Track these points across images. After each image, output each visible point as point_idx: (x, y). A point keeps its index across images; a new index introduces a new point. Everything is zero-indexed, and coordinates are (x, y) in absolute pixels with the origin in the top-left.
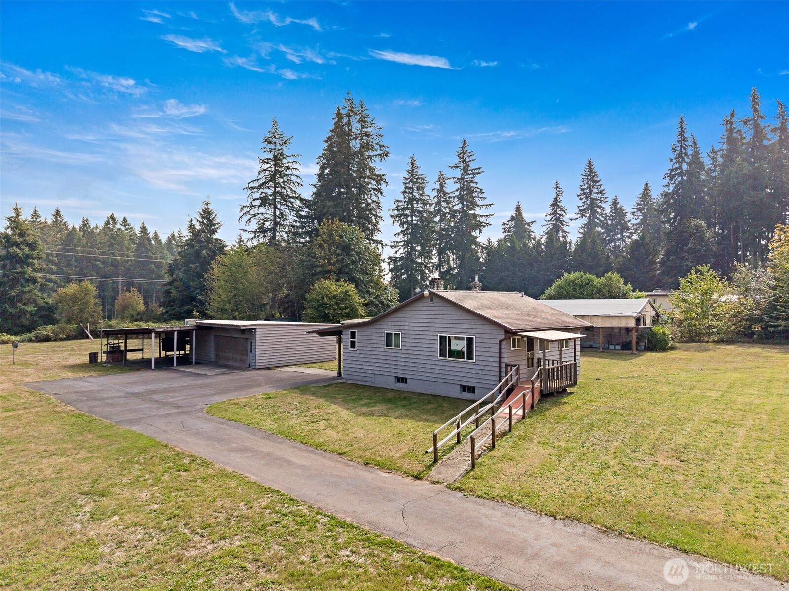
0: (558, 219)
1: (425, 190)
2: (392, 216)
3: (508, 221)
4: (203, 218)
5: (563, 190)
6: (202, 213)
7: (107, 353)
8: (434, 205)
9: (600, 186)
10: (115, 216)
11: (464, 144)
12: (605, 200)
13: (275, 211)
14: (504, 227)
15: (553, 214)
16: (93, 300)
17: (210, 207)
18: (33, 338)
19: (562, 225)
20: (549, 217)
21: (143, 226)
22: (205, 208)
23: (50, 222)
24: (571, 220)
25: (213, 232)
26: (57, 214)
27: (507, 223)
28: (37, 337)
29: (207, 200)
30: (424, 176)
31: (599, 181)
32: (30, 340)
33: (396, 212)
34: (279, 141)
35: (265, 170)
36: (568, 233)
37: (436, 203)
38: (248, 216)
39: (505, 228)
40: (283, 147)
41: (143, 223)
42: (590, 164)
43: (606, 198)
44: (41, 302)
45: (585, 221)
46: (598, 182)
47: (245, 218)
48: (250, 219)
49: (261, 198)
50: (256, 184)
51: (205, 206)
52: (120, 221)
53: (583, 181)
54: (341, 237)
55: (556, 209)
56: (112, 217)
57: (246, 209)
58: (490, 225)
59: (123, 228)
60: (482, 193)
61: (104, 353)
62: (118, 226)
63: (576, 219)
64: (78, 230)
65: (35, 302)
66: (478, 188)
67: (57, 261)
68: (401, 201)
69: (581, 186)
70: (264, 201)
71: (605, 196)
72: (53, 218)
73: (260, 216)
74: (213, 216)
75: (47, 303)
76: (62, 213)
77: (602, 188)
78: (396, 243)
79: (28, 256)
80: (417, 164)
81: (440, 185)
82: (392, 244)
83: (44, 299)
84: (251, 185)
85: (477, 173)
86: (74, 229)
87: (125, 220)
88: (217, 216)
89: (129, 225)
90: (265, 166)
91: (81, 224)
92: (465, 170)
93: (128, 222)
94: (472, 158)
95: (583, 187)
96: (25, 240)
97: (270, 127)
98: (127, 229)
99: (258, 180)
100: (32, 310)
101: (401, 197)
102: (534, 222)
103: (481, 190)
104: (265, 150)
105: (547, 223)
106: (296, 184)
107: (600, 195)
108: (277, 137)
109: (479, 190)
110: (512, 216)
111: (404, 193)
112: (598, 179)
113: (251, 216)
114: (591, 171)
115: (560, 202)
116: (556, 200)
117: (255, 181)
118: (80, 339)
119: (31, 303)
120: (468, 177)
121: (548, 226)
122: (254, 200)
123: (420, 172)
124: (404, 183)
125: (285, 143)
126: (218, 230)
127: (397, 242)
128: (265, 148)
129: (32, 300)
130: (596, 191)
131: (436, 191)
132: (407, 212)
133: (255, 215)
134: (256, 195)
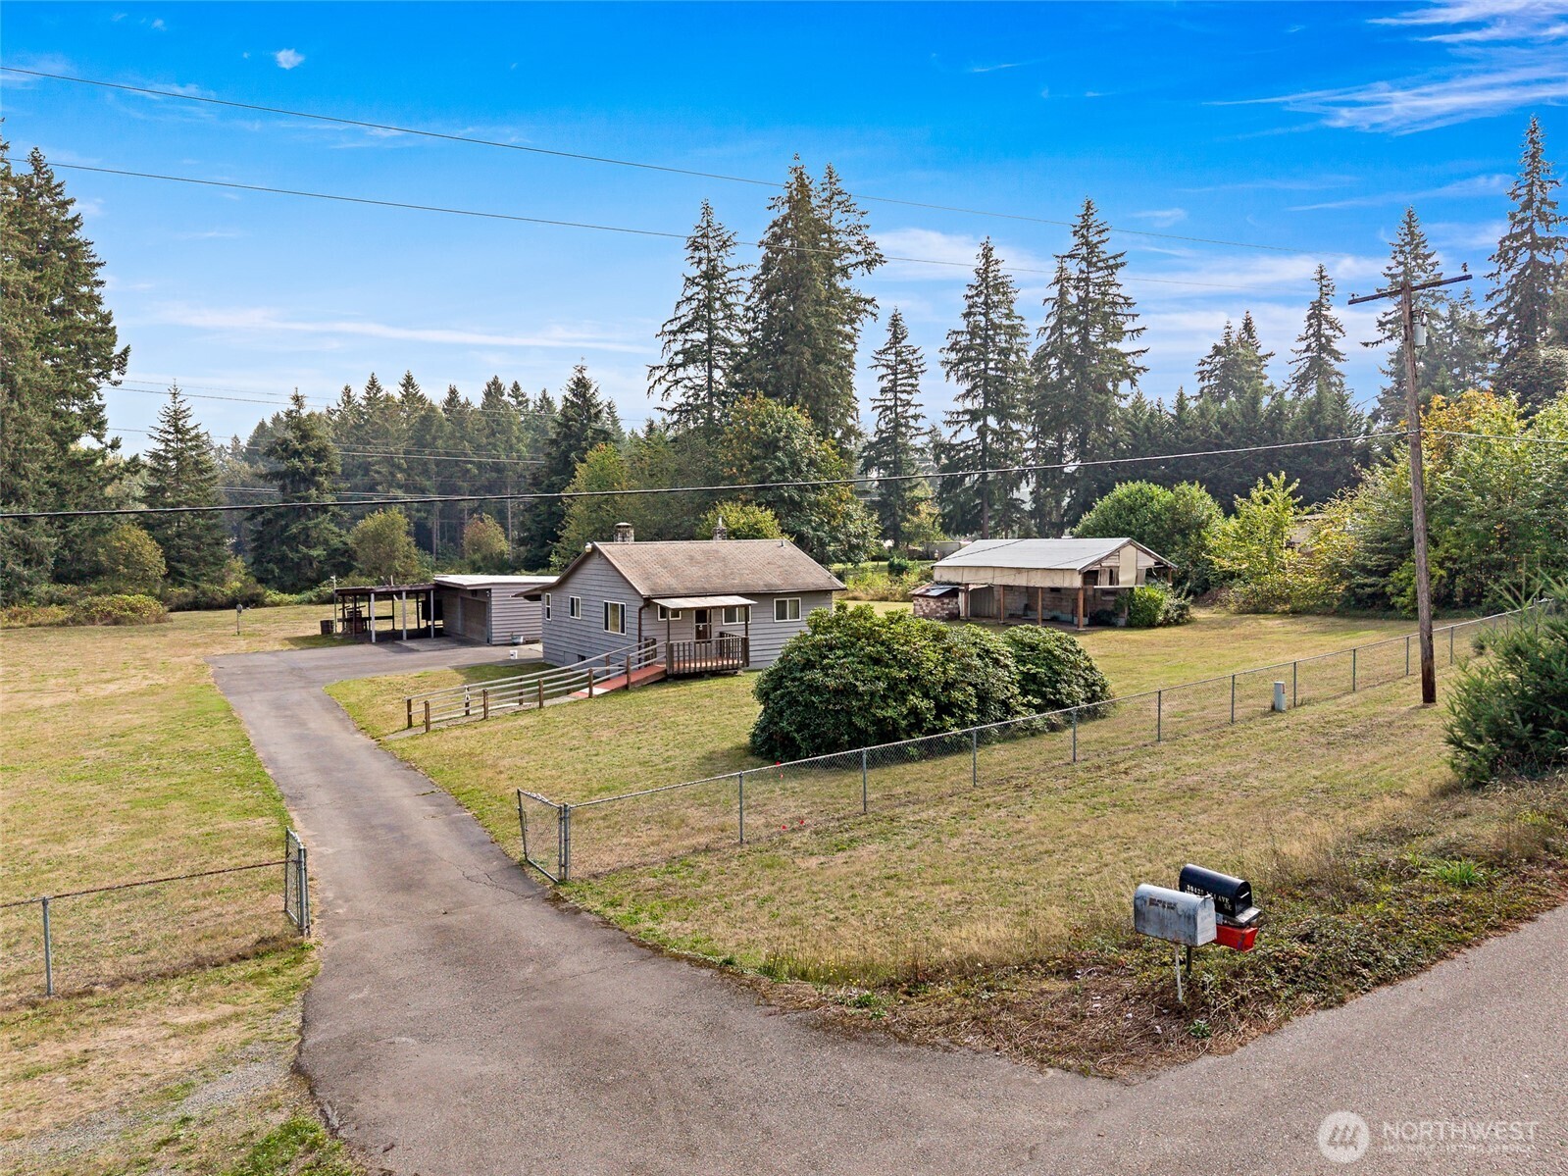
0: (1322, 348)
1: (1014, 307)
2: (944, 363)
3: (1210, 357)
4: (575, 395)
5: (1336, 282)
6: (572, 385)
7: (343, 620)
8: (1048, 331)
10: (500, 381)
11: (1088, 208)
13: (710, 372)
14: (1202, 368)
15: (1312, 336)
16: (403, 539)
17: (586, 374)
19: (1337, 359)
20: (1303, 345)
21: (544, 397)
22: (578, 378)
23: (398, 397)
24: (1366, 345)
25: (593, 418)
26: (408, 383)
27: (1209, 360)
29: (580, 363)
30: (1009, 279)
33: (953, 356)
34: (713, 244)
35: (689, 299)
36: (1343, 376)
37: (1053, 329)
38: (665, 385)
39: (1201, 372)
40: (722, 253)
42: (1410, 217)
44: (335, 542)
45: (1396, 344)
46: (1427, 257)
47: (660, 389)
48: (668, 389)
49: (684, 352)
50: (675, 326)
51: (578, 374)
52: (508, 388)
54: (763, 425)
55: (1320, 325)
56: (496, 384)
57: (658, 374)
58: (1145, 370)
59: (513, 401)
60: (1130, 305)
61: (339, 620)
62: (505, 399)
63: (1377, 343)
64: (440, 408)
65: (326, 542)
66: (1119, 295)
68: (963, 332)
69: (1390, 269)
70: (690, 357)
72: (402, 389)
73: (686, 382)
74: (592, 391)
75: (345, 544)
76: (415, 381)
78: (955, 416)
79: (314, 472)
80: (995, 255)
81: (1060, 290)
82: (948, 418)
83: (341, 536)
84: (666, 329)
85: (1117, 266)
86: (432, 409)
87: (516, 387)
88: (599, 390)
89: (523, 395)
90: (689, 293)
91: (447, 396)
92: (1092, 261)
93: (522, 391)
94: (1104, 236)
96: (308, 447)
97: (697, 219)
98: (519, 404)
99: (680, 317)
100: (319, 556)
101: (962, 325)
102: (1270, 355)
103: (1126, 299)
104: (691, 261)
105: (1297, 357)
108: (711, 235)
109: (1122, 301)
110: (1215, 347)
111: (967, 315)
113: (670, 384)
114: (1411, 235)
115: (1328, 309)
116: (1318, 305)
117: (673, 320)
119: (321, 544)
120: (1101, 273)
121: (1301, 363)
122: (676, 354)
123: (1003, 270)
124: (967, 297)
125: (724, 245)
127: (958, 413)
128: (691, 258)
129: (321, 539)
131: (1051, 303)
132: (973, 354)
133: (677, 382)
134: (677, 346)
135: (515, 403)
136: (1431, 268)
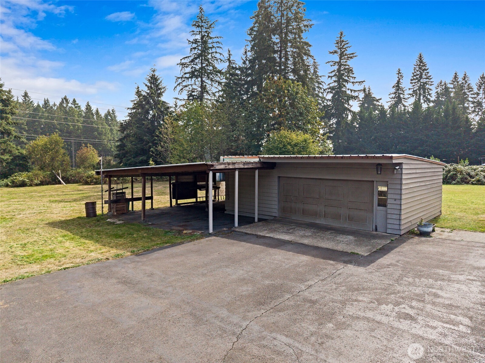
4: (151, 83)
5: (403, 75)
6: (150, 78)
7: (110, 202)
9: (428, 73)
10: (67, 98)
11: (342, 34)
12: (432, 83)
13: (202, 83)
15: (395, 93)
16: (62, 151)
17: (157, 74)
18: (9, 183)
20: (393, 96)
21: (88, 105)
22: (152, 75)
23: (21, 101)
25: (160, 95)
26: (26, 95)
28: (13, 182)
29: (154, 68)
31: (428, 69)
32: (7, 186)
34: (205, 25)
35: (195, 48)
38: (181, 87)
40: (208, 30)
41: (88, 103)
42: (421, 56)
43: (432, 82)
44: (16, 153)
46: (426, 70)
47: (179, 88)
48: (182, 89)
50: (187, 61)
51: (152, 72)
52: (71, 101)
53: (414, 70)
55: (398, 89)
56: (65, 99)
57: (180, 81)
59: (73, 106)
61: (106, 202)
62: (70, 105)
64: (41, 106)
65: (10, 152)
67: (27, 129)
70: (193, 75)
71: (431, 80)
72: (23, 98)
74: (159, 82)
75: (21, 154)
76: (29, 95)
77: (429, 75)
83: (18, 150)
84: (183, 61)
85: (351, 58)
86: (38, 105)
87: (74, 101)
89: (77, 104)
91: (43, 103)
92: (342, 55)
93: (77, 102)
94: (348, 46)
95: (415, 74)
97: (198, 13)
98: (76, 107)
99: (189, 57)
100: (7, 159)
102: (380, 99)
104: (192, 33)
105: (390, 100)
106: (219, 60)
107: (427, 80)
108: (204, 21)
112: (427, 68)
113: (183, 87)
114: (421, 62)
115: (401, 84)
116: (398, 82)
117: (187, 57)
118: (54, 184)
119: (7, 153)
120: (345, 60)
121: (391, 102)
122: (185, 74)
125: (210, 26)
126: (163, 94)
128: (193, 31)
129: (7, 150)
130: (425, 77)
133: (186, 86)
134: (188, 70)
135: (74, 107)
136: (427, 74)
